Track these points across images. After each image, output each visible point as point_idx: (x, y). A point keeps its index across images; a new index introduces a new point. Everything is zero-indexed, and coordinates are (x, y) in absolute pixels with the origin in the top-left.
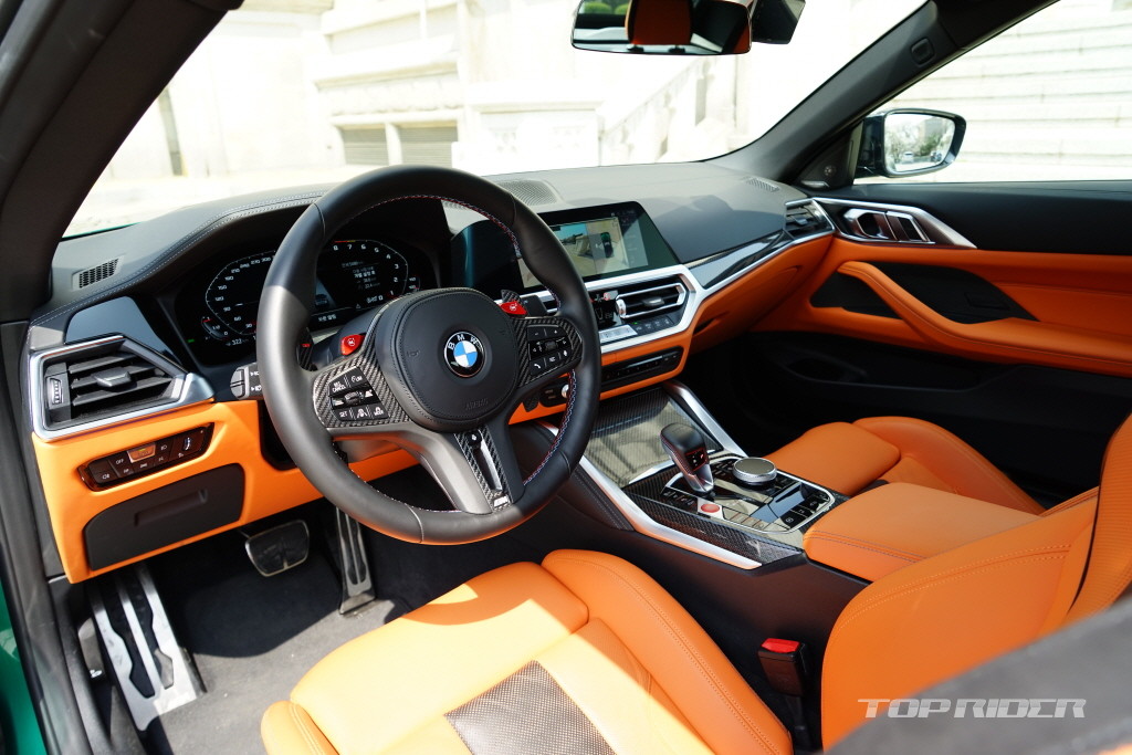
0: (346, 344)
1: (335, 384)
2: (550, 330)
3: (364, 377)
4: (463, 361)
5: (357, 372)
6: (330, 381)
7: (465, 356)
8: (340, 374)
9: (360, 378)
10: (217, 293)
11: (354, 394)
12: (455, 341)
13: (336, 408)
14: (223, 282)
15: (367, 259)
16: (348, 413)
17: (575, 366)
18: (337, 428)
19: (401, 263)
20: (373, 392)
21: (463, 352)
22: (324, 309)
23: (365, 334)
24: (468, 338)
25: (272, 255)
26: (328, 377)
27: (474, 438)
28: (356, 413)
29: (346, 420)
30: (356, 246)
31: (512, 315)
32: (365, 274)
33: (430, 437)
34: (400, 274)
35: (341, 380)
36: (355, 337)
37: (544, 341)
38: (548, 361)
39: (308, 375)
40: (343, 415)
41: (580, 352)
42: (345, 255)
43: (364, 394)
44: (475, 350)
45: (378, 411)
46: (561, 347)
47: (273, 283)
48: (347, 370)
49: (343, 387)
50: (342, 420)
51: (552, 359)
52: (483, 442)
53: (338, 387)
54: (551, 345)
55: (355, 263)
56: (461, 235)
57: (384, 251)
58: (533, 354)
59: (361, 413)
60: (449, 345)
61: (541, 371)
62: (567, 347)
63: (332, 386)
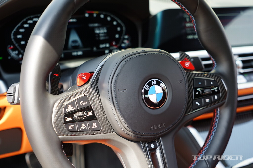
0: (81, 78)
1: (69, 106)
2: (209, 81)
3: (88, 102)
4: (154, 98)
5: (85, 98)
6: (66, 103)
7: (155, 95)
8: (72, 99)
9: (86, 103)
10: (18, 33)
11: (80, 114)
12: (150, 85)
13: (66, 122)
14: (22, 27)
15: (103, 23)
16: (74, 126)
17: (220, 106)
18: (65, 136)
19: (121, 27)
20: (93, 113)
21: (154, 93)
22: (76, 48)
23: (93, 72)
24: (158, 83)
25: (38, 17)
26: (64, 101)
27: (153, 146)
28: (80, 126)
29: (72, 131)
30: (98, 15)
31: (185, 68)
32: (101, 31)
33: (125, 143)
34: (120, 33)
35: (73, 103)
36: (86, 74)
37: (203, 88)
38: (205, 101)
39: (52, 98)
40: (71, 127)
41: (225, 98)
42: (92, 19)
43: (87, 113)
44: (162, 91)
45: (95, 126)
46: (214, 93)
47: (36, 34)
48: (78, 97)
49: (74, 109)
50: (70, 131)
51: (207, 100)
52: (158, 149)
53: (71, 108)
54: (207, 91)
55: (96, 25)
56: (155, 16)
57: (113, 20)
58: (196, 95)
59: (83, 126)
60: (146, 87)
61: (199, 107)
62: (218, 93)
63: (66, 107)
